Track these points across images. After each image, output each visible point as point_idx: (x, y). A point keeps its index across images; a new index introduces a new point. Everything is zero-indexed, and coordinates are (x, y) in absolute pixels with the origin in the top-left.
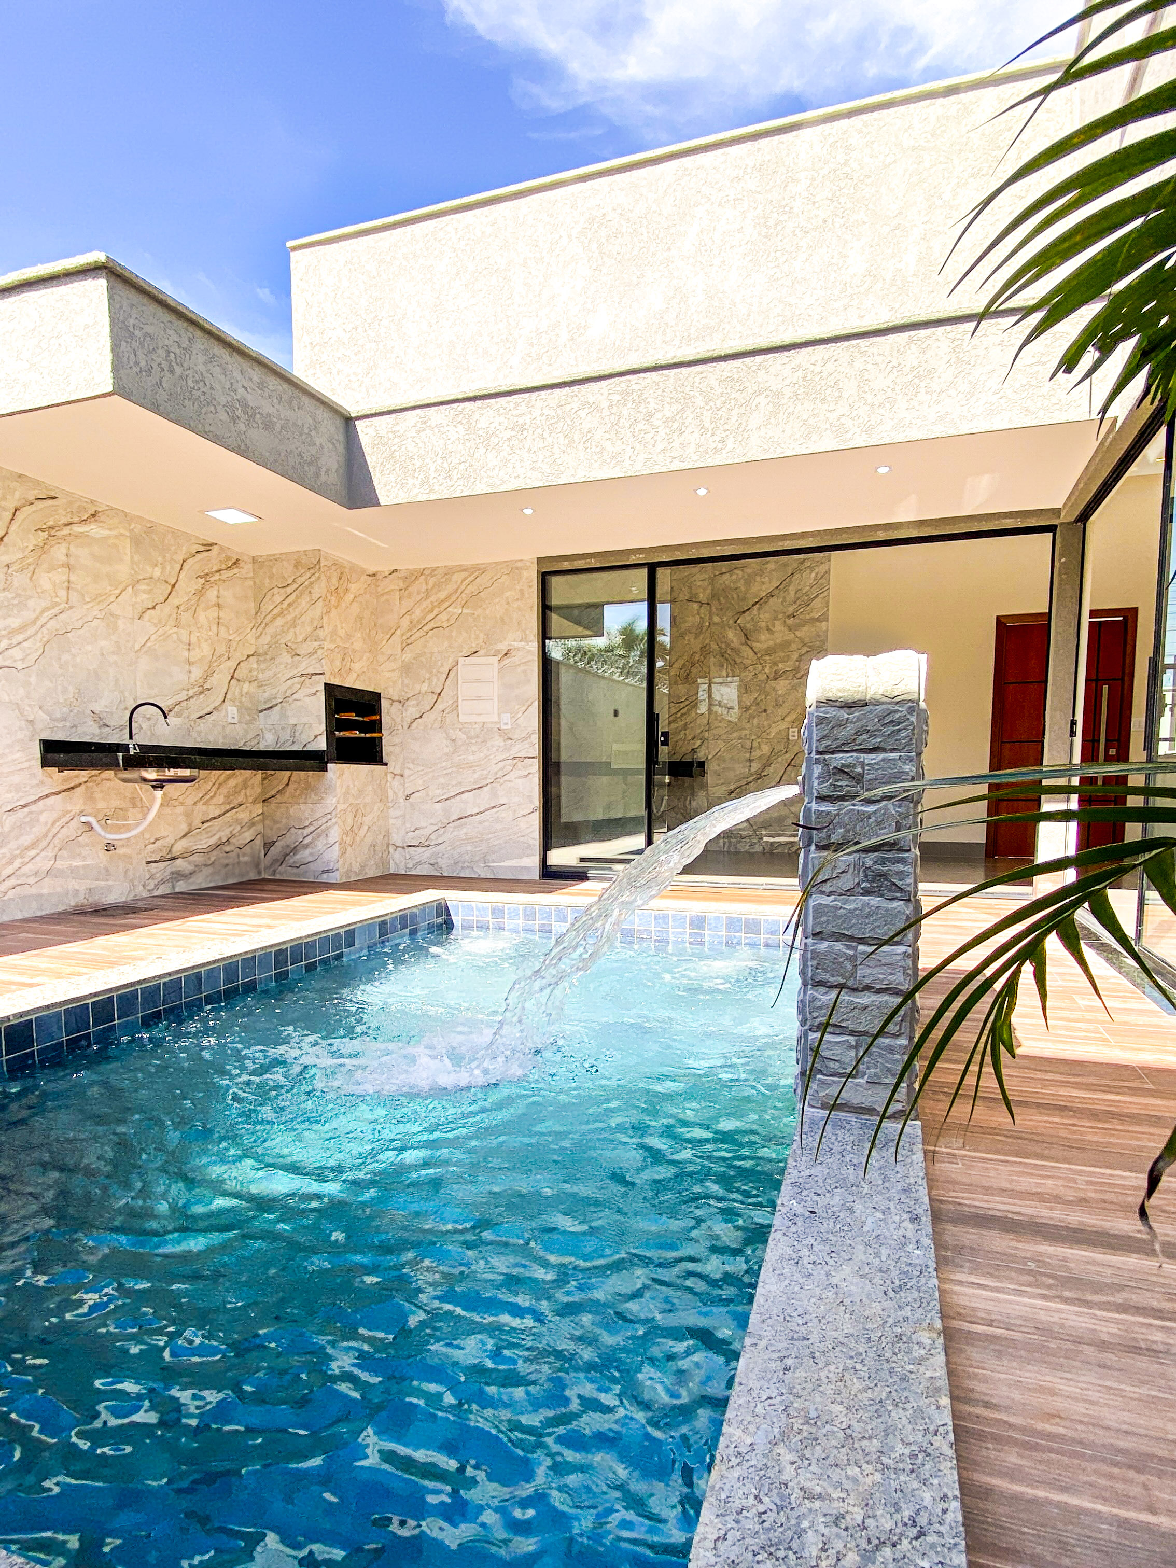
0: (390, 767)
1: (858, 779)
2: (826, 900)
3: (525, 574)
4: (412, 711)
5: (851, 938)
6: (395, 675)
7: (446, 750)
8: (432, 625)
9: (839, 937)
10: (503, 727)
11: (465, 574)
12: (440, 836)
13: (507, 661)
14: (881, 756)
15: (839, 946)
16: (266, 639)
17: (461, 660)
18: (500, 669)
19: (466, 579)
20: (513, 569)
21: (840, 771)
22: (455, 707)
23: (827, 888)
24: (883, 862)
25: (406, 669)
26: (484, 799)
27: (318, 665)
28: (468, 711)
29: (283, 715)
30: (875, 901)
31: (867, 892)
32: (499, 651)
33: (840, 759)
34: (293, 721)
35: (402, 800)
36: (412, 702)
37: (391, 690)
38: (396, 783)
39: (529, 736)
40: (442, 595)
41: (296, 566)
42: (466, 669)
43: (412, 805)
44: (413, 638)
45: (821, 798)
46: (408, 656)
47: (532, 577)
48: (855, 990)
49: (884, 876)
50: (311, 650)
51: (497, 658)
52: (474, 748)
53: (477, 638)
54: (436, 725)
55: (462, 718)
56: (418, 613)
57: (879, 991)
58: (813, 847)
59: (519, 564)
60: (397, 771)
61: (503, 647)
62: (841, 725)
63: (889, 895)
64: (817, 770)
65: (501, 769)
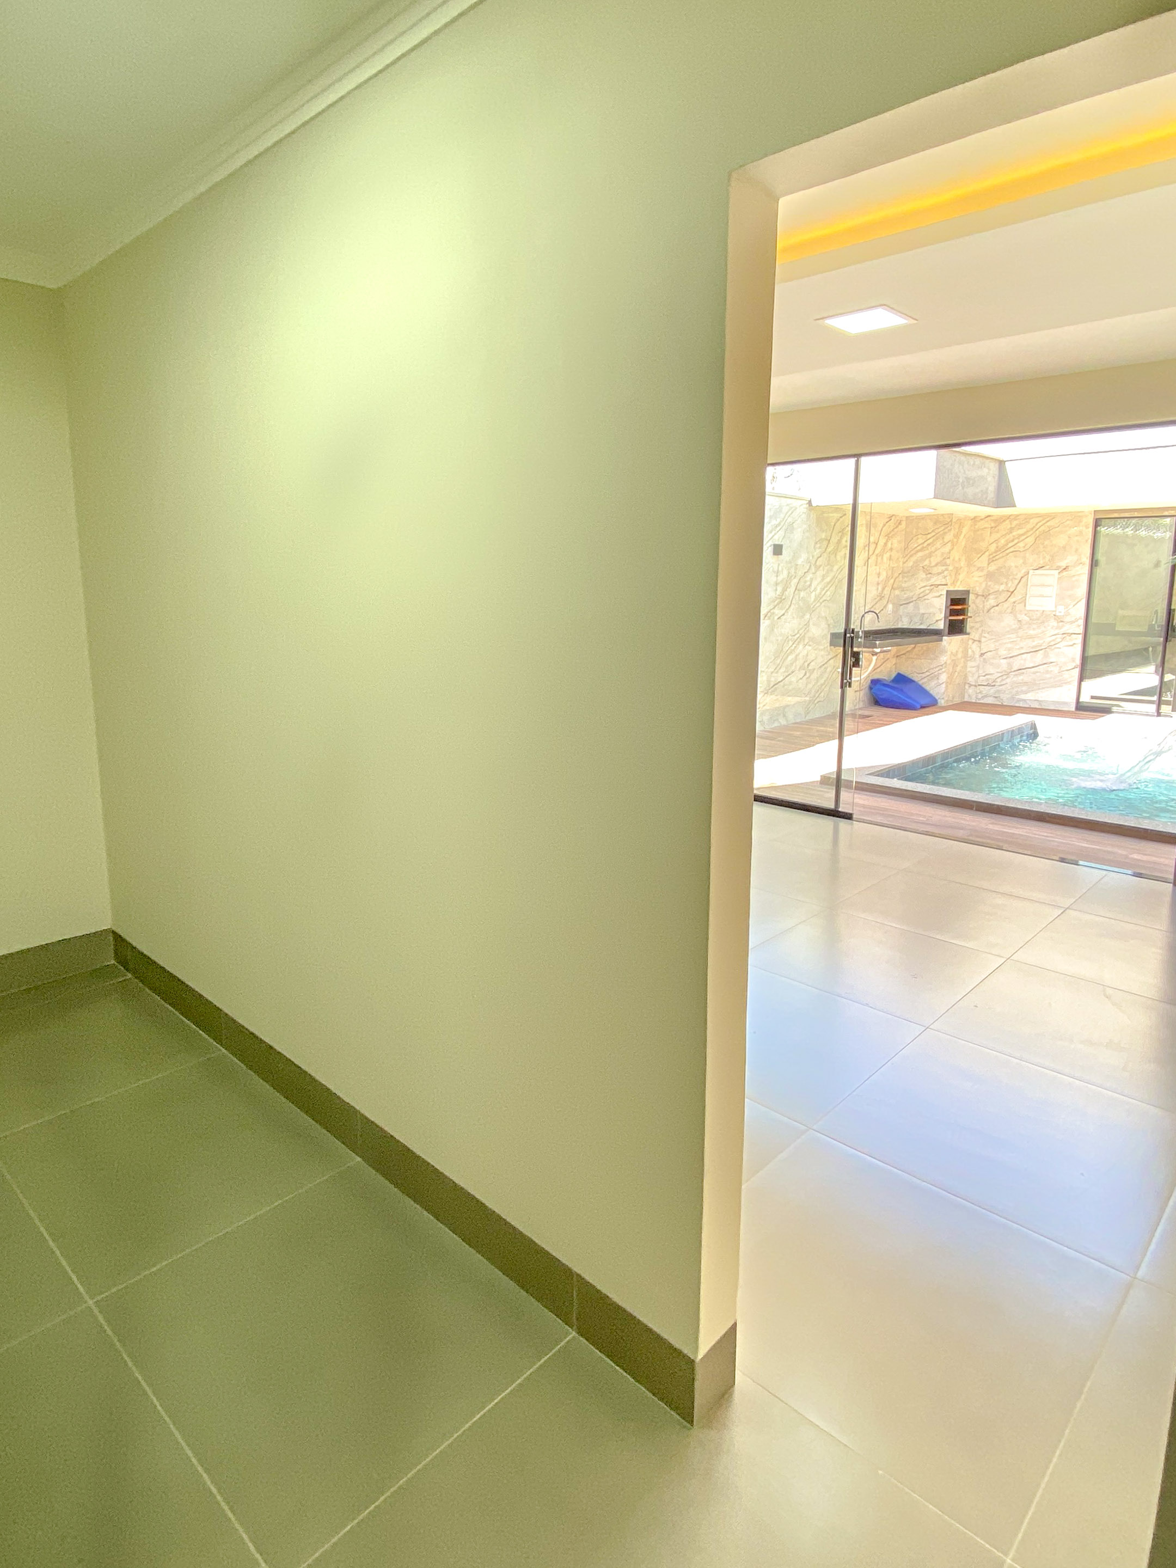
0: (972, 636)
3: (1084, 520)
4: (991, 601)
6: (981, 579)
7: (1014, 627)
8: (1012, 549)
10: (1058, 614)
11: (1041, 519)
12: (1003, 680)
13: (1065, 573)
16: (911, 564)
17: (1031, 572)
18: (1059, 578)
19: (1040, 522)
20: (1076, 517)
22: (1024, 601)
25: (990, 576)
26: (1039, 658)
27: (943, 580)
28: (1033, 604)
29: (917, 607)
32: (1060, 567)
34: (922, 611)
35: (978, 656)
36: (991, 597)
37: (977, 589)
38: (974, 646)
39: (1077, 620)
40: (1021, 532)
41: (935, 523)
42: (1034, 578)
43: (984, 659)
44: (997, 557)
46: (993, 568)
47: (1090, 521)
50: (940, 571)
51: (1058, 571)
52: (1035, 626)
53: (1044, 558)
54: (1009, 610)
55: (1028, 608)
56: (1003, 541)
59: (1080, 514)
60: (977, 638)
61: (1063, 564)
65: (1053, 640)
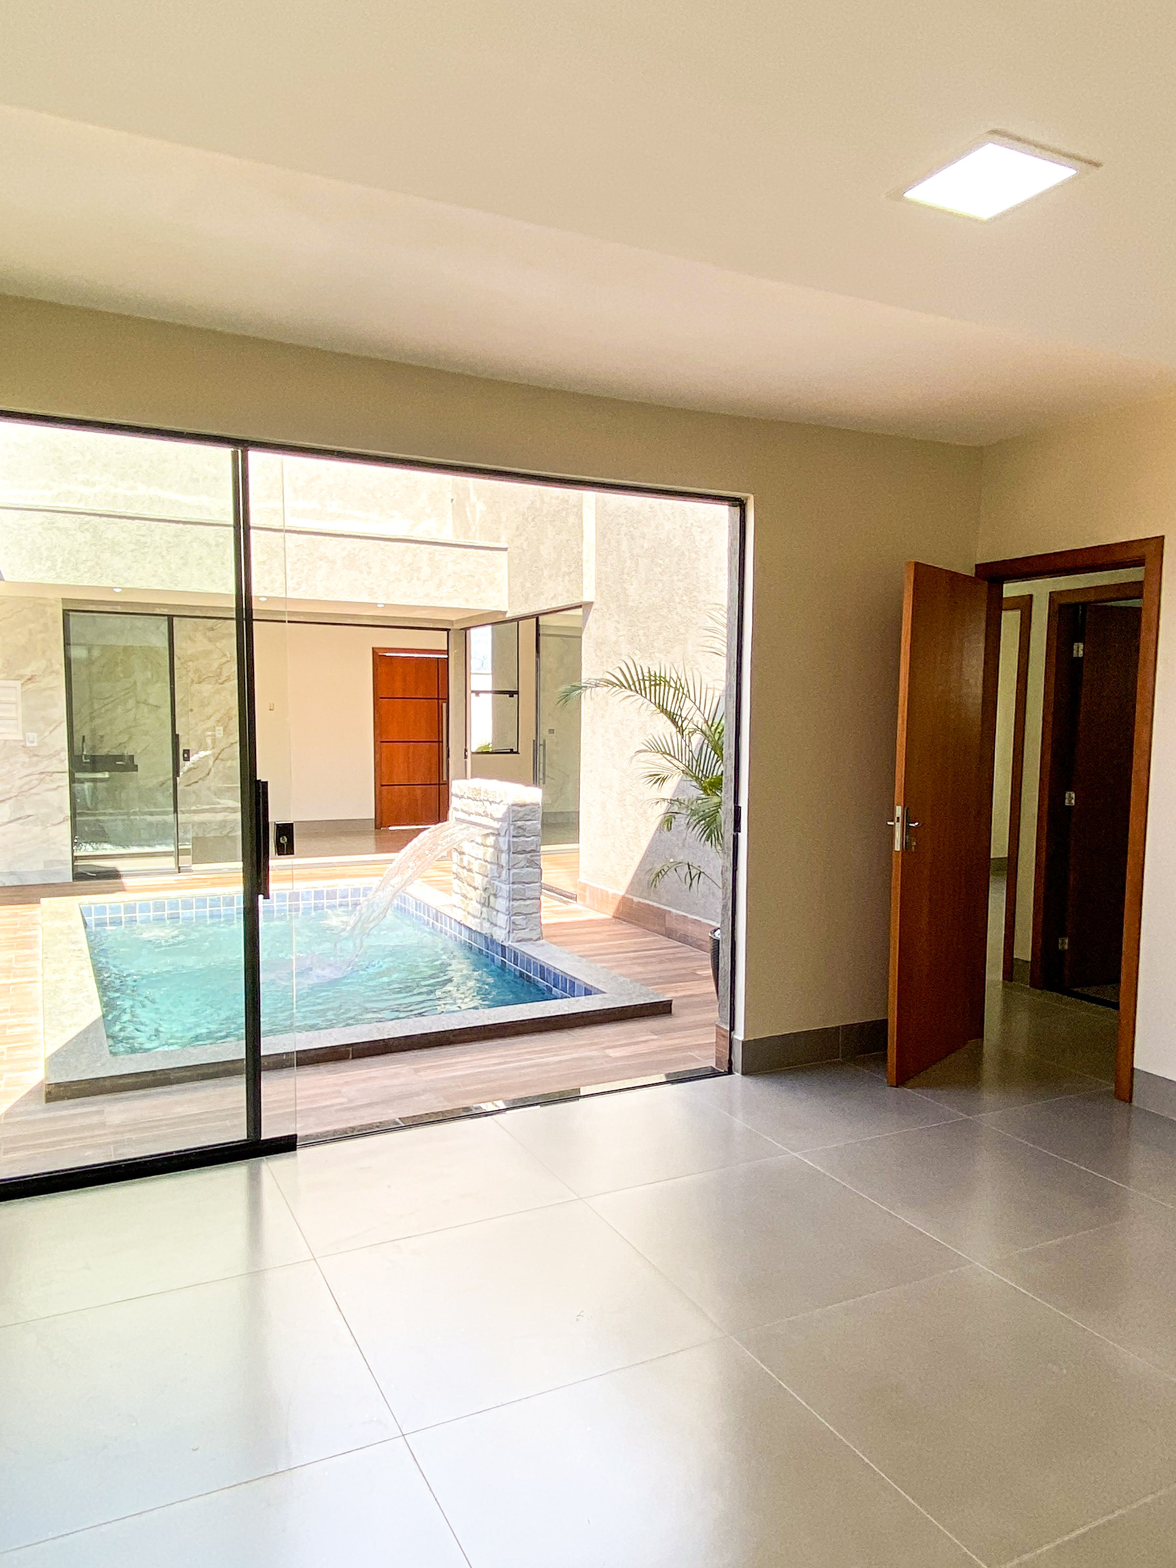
1: (524, 830)
2: (516, 871)
3: (49, 610)
5: (524, 882)
9: (520, 883)
10: (28, 744)
13: (31, 686)
14: (532, 822)
15: (520, 886)
18: (23, 694)
21: (519, 827)
23: (516, 867)
24: (532, 856)
30: (530, 869)
31: (527, 867)
32: (21, 677)
33: (519, 823)
39: (57, 753)
45: (514, 836)
47: (58, 611)
48: (525, 900)
49: (533, 861)
51: (19, 683)
57: (533, 899)
58: (511, 853)
61: (28, 672)
62: (519, 812)
63: (534, 867)
64: (512, 827)
65: (26, 784)
